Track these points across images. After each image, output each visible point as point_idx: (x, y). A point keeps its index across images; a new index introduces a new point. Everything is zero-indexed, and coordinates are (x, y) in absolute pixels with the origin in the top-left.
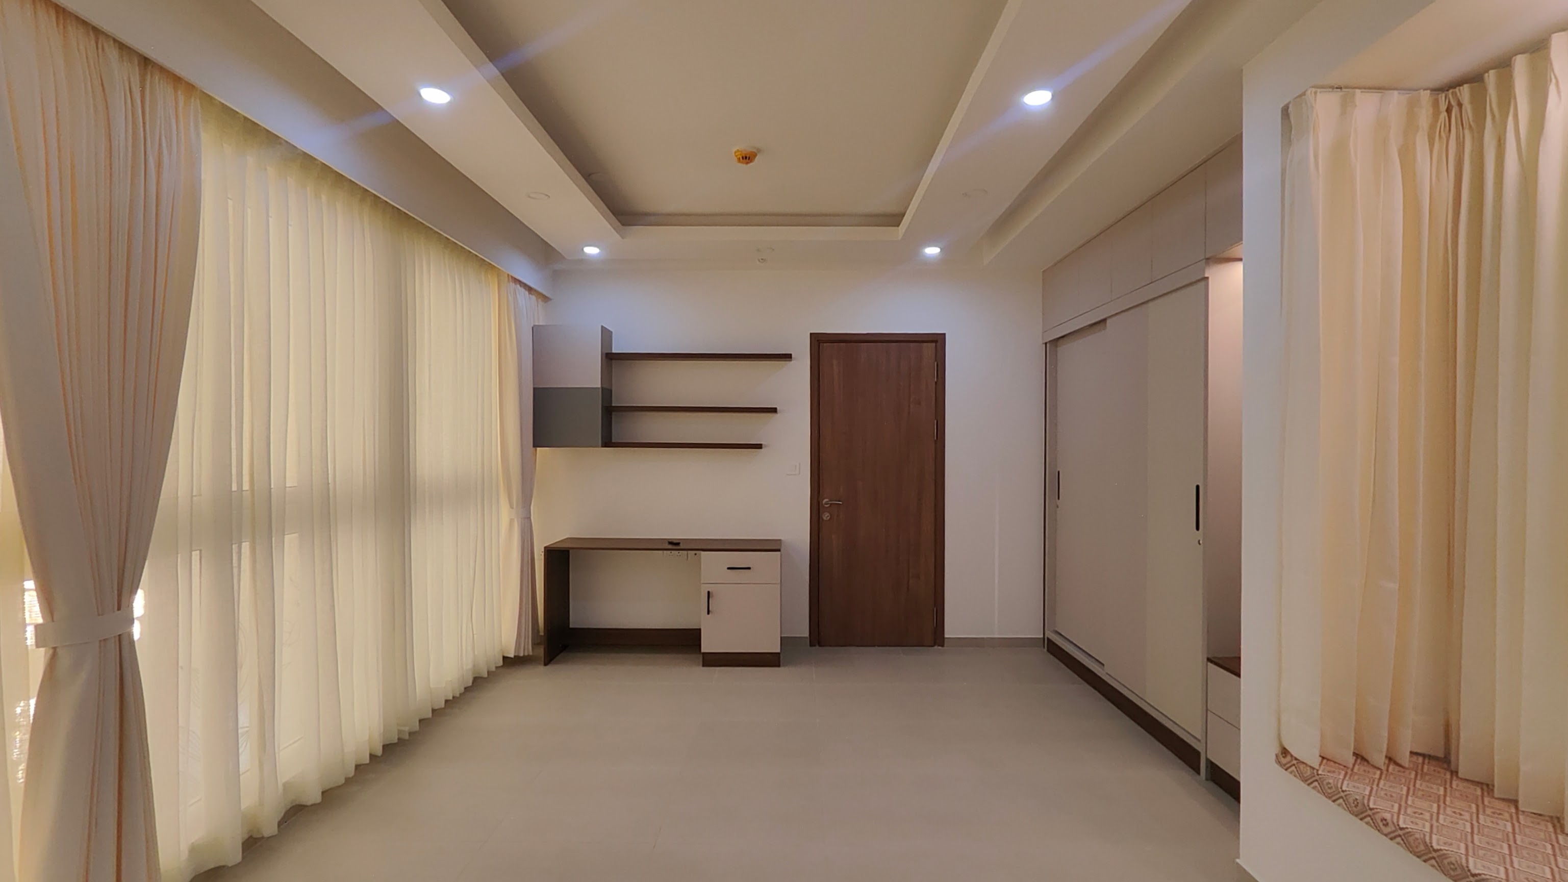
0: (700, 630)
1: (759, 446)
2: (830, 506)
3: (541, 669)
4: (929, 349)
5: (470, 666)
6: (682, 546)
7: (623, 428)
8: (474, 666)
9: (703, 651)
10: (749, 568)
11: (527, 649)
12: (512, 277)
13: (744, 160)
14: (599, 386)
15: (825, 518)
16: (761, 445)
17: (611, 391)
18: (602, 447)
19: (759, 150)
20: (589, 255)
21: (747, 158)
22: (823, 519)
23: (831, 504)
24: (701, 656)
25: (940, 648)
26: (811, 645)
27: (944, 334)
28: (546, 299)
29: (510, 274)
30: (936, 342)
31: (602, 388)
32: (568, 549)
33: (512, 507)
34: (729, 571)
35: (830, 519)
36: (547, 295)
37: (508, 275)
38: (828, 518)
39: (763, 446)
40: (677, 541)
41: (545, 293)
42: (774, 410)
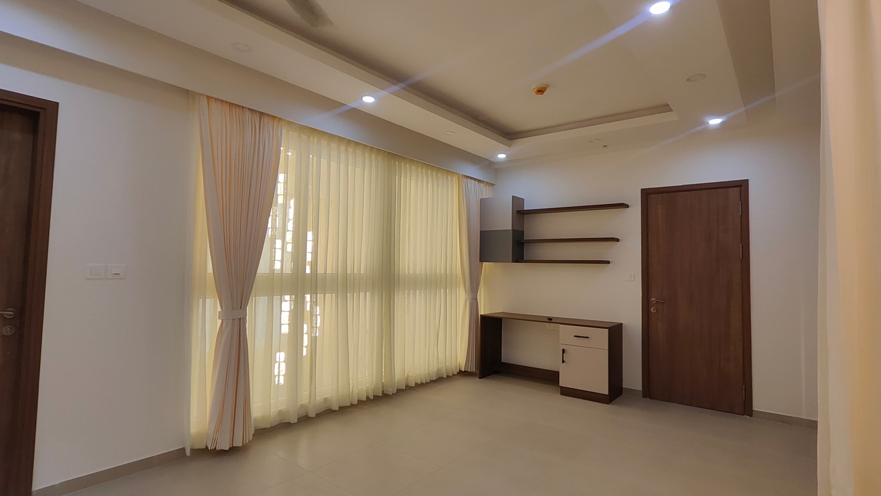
0: (558, 372)
1: (608, 262)
2: (656, 303)
3: (477, 379)
4: (734, 192)
5: (436, 370)
6: (553, 321)
7: (529, 252)
8: (438, 370)
9: (561, 385)
10: (588, 338)
11: (472, 368)
12: (465, 176)
13: (539, 93)
14: (511, 229)
15: (653, 311)
16: (609, 261)
17: (523, 232)
18: (513, 262)
19: (548, 86)
20: (500, 159)
21: (541, 91)
22: (651, 312)
23: (657, 301)
24: (560, 388)
25: (748, 417)
26: (644, 396)
27: (748, 180)
28: (492, 185)
29: (464, 174)
30: (740, 186)
31: (513, 230)
32: (501, 318)
33: (466, 293)
34: (575, 338)
35: (656, 312)
36: (493, 183)
37: (462, 175)
38: (655, 311)
39: (610, 262)
40: (551, 318)
41: (491, 182)
42: (618, 240)
